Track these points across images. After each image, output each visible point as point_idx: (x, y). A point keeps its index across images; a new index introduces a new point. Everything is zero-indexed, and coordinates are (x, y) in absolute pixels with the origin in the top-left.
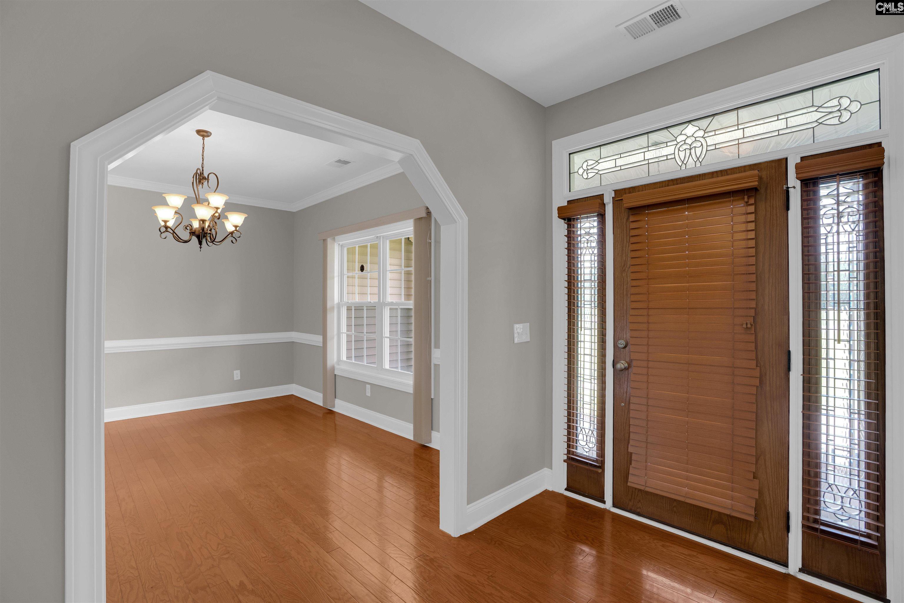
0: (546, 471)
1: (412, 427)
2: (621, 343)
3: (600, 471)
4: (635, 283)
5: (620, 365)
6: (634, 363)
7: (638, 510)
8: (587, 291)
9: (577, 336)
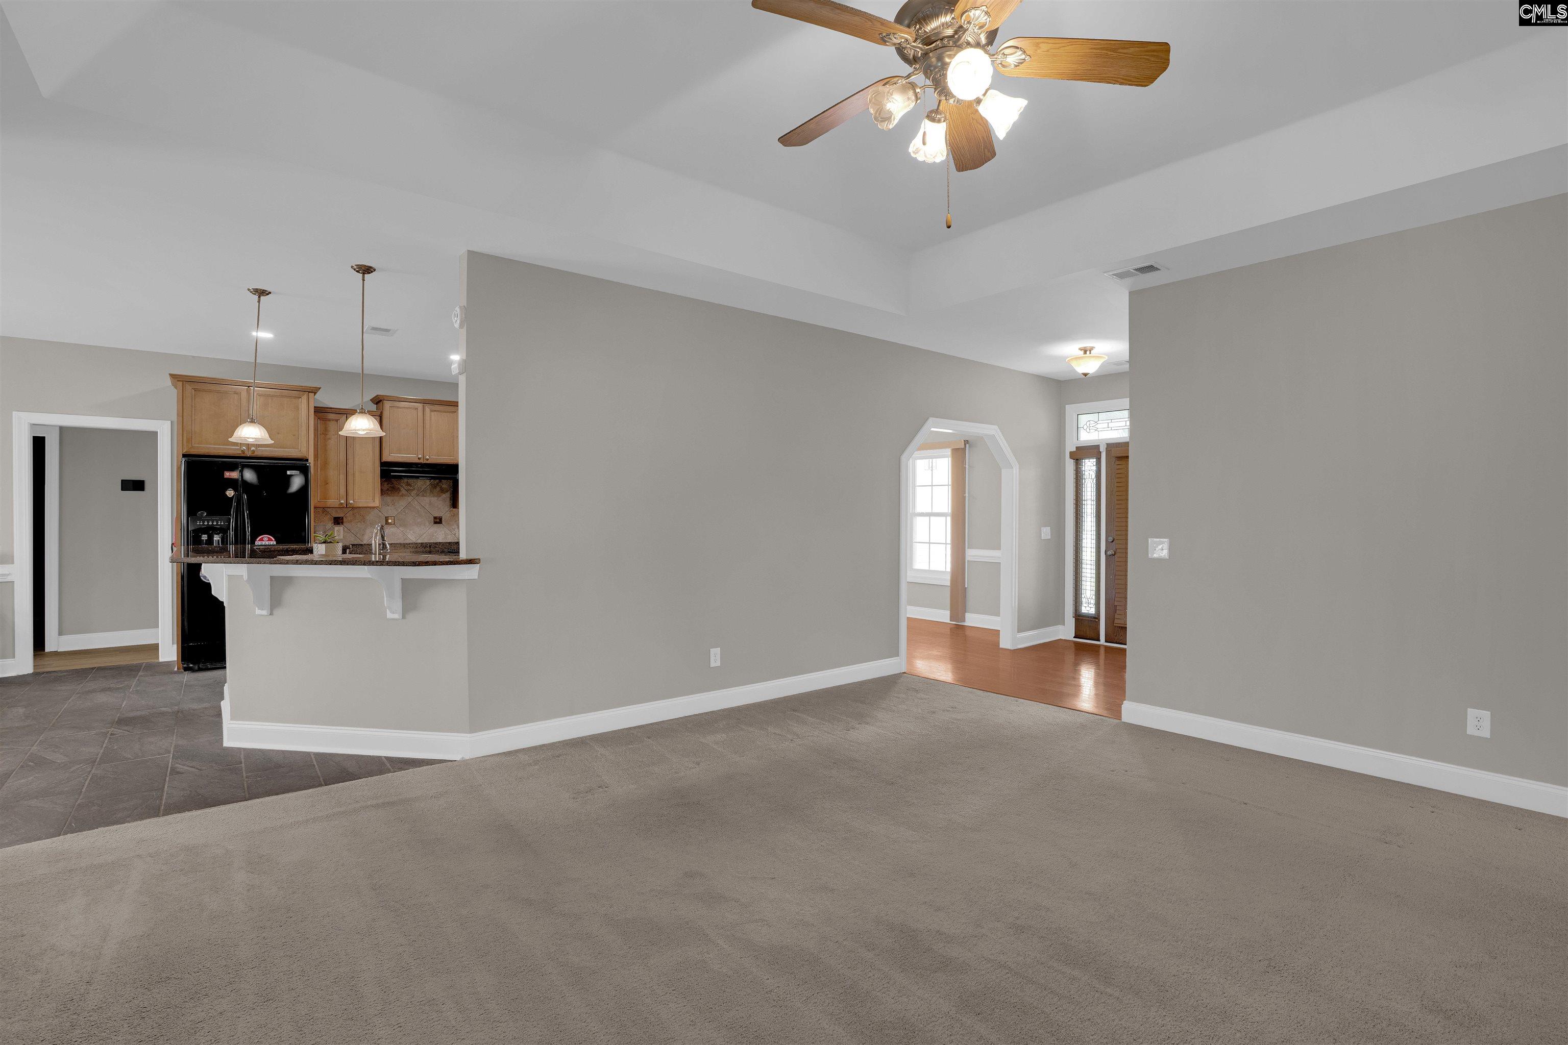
0: (1060, 627)
1: (949, 613)
2: (1110, 539)
3: (1097, 620)
4: (1119, 502)
5: (1109, 553)
6: (1118, 550)
7: (1120, 642)
8: (1089, 507)
9: (1082, 544)
